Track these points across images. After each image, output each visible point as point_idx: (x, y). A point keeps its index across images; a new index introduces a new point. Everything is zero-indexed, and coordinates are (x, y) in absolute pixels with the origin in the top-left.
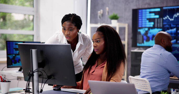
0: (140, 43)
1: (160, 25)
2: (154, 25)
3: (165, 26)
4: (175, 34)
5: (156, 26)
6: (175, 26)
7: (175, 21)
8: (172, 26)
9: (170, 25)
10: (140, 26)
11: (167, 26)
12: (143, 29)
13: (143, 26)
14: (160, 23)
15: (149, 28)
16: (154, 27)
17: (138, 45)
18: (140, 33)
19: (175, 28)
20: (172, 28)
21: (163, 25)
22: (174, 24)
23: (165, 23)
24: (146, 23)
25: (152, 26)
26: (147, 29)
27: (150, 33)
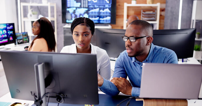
0: (69, 20)
1: (86, 5)
2: (81, 6)
3: (90, 7)
4: (98, 13)
5: (82, 6)
6: (98, 7)
7: (98, 3)
8: (96, 6)
9: (94, 6)
10: (68, 6)
11: (91, 7)
12: (72, 8)
13: (71, 6)
14: (86, 4)
15: (77, 8)
16: (81, 7)
17: (67, 21)
18: (69, 12)
19: (98, 8)
20: (95, 8)
21: (88, 6)
22: (97, 5)
23: (90, 4)
24: (73, 3)
25: (79, 6)
26: (75, 9)
27: (78, 12)
